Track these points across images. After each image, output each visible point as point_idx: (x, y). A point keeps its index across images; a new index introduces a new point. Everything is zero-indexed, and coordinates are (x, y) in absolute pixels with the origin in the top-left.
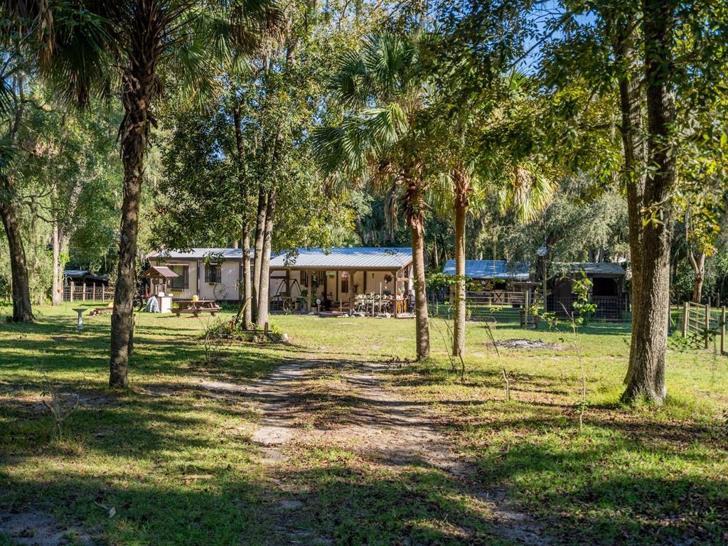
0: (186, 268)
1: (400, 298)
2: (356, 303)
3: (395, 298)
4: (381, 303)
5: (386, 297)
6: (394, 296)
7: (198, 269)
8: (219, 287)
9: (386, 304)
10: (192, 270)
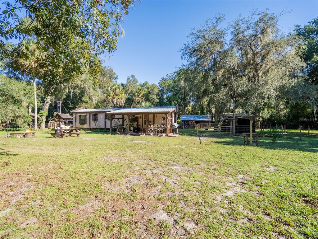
0: (86, 116)
1: (169, 126)
2: (149, 129)
3: (167, 127)
4: (160, 129)
5: (162, 126)
6: (167, 126)
7: (90, 116)
8: (97, 123)
9: (163, 129)
10: (88, 116)
